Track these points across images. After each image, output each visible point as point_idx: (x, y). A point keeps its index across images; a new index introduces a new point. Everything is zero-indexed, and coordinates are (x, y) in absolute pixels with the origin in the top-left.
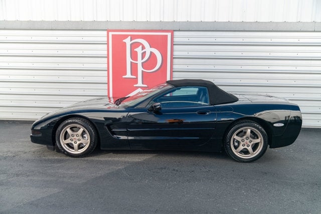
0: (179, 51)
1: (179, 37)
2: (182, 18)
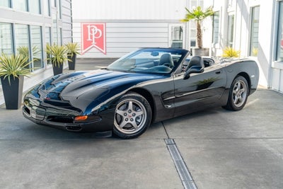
0: (108, 30)
1: (108, 25)
2: (109, 18)
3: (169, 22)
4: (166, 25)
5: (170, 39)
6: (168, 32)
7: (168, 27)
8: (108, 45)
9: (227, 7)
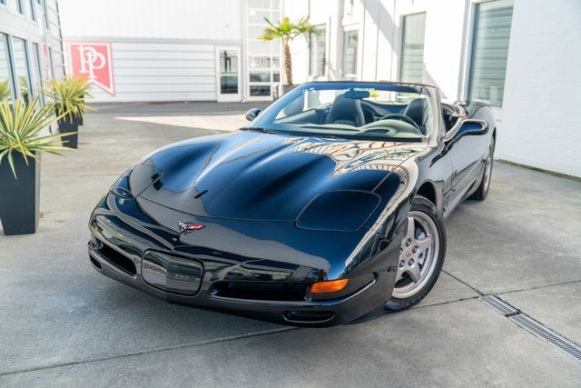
0: (116, 55)
1: (115, 46)
2: (116, 34)
3: (216, 43)
4: (211, 48)
5: (218, 70)
6: (215, 60)
7: (215, 52)
8: (118, 80)
9: (341, 18)
